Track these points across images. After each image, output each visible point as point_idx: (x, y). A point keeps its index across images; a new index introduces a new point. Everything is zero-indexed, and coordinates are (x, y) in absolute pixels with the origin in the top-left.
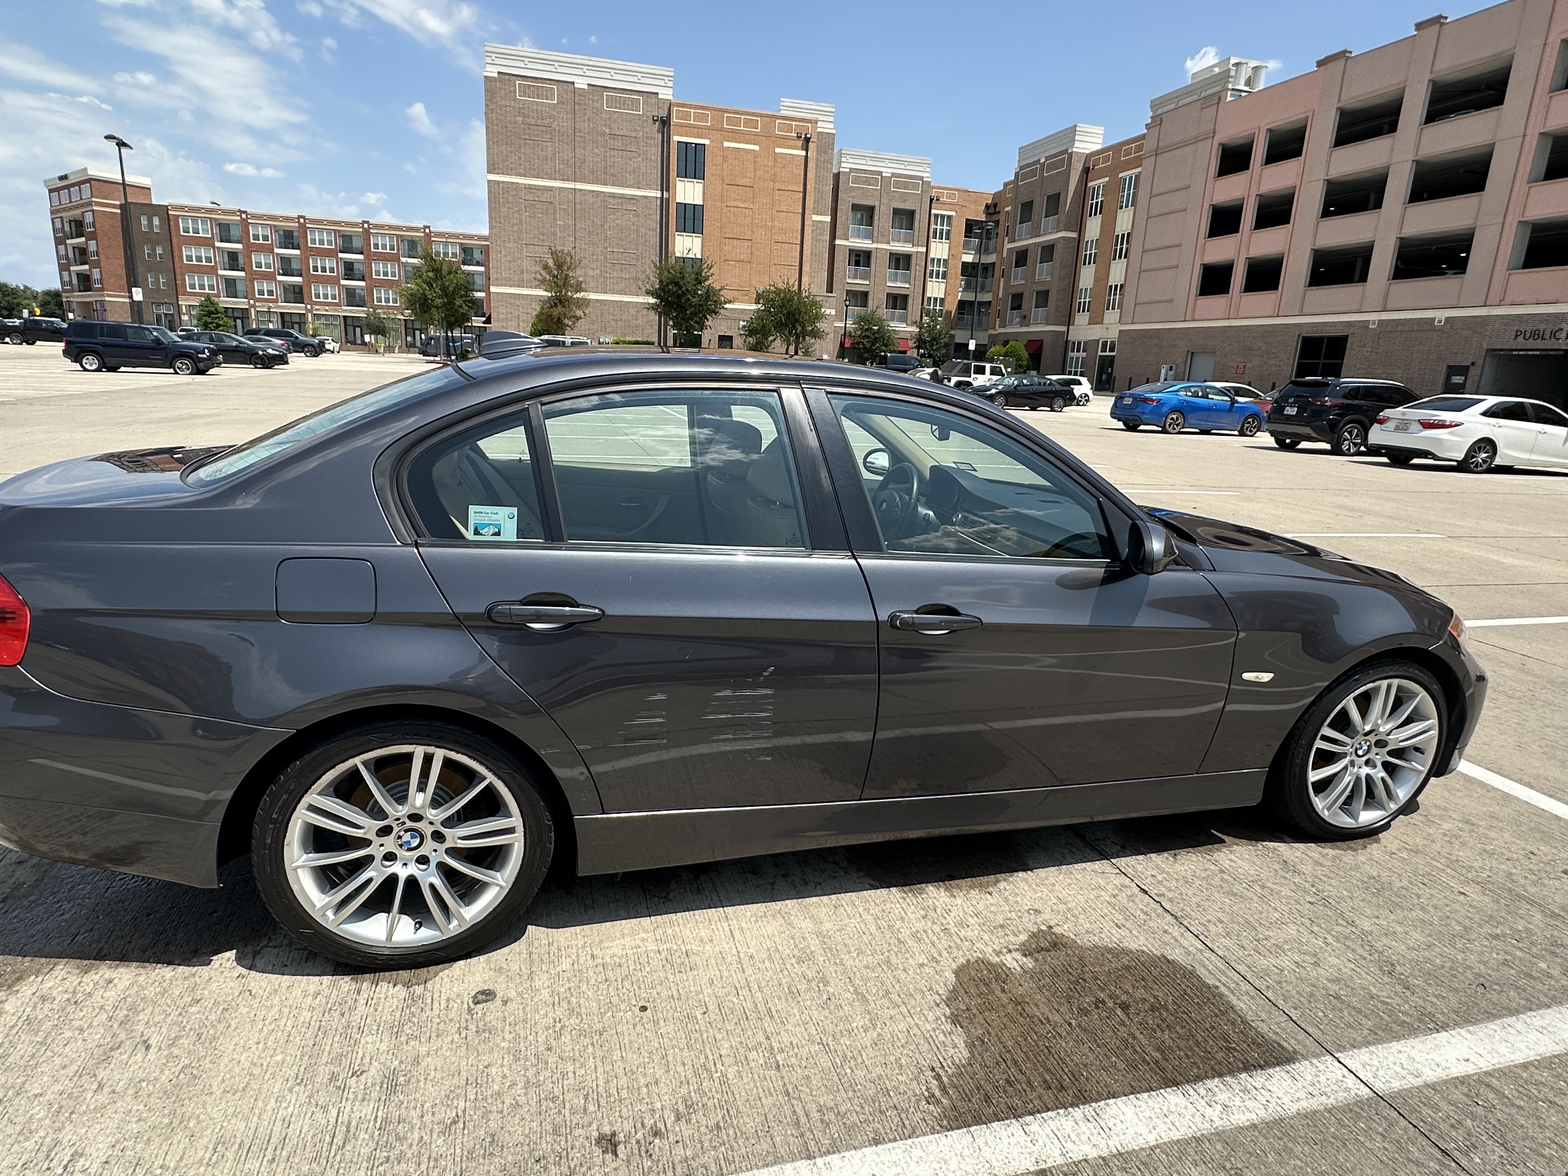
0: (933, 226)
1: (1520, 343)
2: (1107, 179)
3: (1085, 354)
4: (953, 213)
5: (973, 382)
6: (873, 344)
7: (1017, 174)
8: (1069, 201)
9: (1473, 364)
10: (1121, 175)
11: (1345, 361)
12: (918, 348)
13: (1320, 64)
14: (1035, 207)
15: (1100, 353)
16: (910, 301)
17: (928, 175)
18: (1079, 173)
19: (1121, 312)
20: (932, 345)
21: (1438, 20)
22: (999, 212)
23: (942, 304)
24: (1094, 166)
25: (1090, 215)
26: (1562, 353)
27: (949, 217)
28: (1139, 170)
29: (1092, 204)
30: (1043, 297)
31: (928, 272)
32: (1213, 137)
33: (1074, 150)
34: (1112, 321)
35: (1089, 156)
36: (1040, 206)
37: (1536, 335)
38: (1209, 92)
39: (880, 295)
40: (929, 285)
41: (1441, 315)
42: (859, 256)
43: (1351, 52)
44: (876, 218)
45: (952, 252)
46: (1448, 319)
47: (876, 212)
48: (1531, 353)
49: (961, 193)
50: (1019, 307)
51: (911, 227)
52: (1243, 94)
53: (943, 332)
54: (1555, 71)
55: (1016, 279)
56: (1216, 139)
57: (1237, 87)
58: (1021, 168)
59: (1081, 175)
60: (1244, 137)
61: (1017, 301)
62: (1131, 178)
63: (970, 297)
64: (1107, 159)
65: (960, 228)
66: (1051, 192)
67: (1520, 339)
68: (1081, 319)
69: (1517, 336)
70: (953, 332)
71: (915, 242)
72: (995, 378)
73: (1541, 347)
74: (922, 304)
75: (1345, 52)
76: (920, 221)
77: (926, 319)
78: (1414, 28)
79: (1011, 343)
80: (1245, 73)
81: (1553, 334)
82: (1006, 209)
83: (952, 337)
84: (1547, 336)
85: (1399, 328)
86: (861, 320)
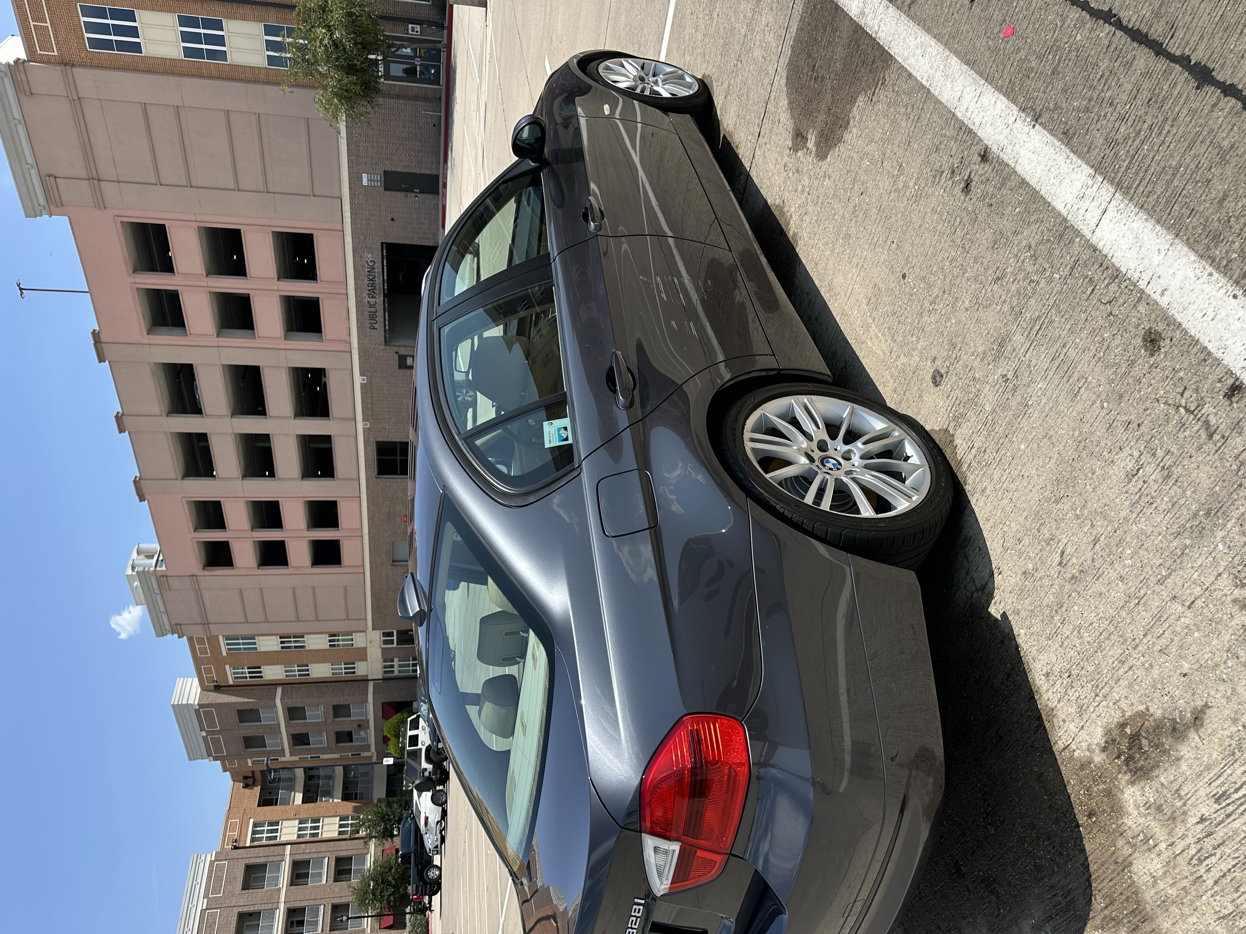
0: (264, 842)
1: (379, 325)
2: (227, 667)
3: (396, 660)
4: (252, 821)
5: (427, 745)
6: (389, 884)
7: (215, 759)
8: (246, 700)
9: (397, 353)
10: (224, 654)
11: (398, 440)
12: (392, 836)
13: (142, 498)
14: (250, 733)
15: (395, 645)
16: (342, 854)
17: (209, 856)
18: (219, 695)
19: (355, 632)
20: (389, 820)
21: (119, 418)
22: (253, 772)
23: (346, 818)
24: (213, 681)
25: (261, 677)
26: (386, 299)
27: (255, 825)
28: (221, 638)
29: (250, 677)
30: (340, 711)
31: (312, 839)
32: (196, 576)
33: (196, 703)
34: (363, 639)
35: (204, 688)
36: (249, 729)
37: (373, 316)
38: (155, 586)
39: (336, 889)
40: (326, 836)
41: (358, 380)
42: (292, 923)
43: (136, 477)
44: (252, 909)
45: (292, 816)
46: (362, 374)
47: (245, 909)
48: (387, 318)
49: (231, 816)
50: (350, 734)
51: (262, 867)
52: (161, 558)
53: (375, 809)
54: (171, 335)
55: (321, 742)
56: (199, 574)
57: (154, 565)
58: (209, 755)
59: (222, 692)
60: (199, 551)
61: (345, 737)
62: (228, 644)
63: (338, 788)
64: (208, 671)
65: (269, 812)
66: (236, 719)
67: (376, 326)
68: (361, 669)
69: (374, 328)
70: (376, 801)
71: (279, 858)
72: (422, 722)
73: (382, 312)
74: (345, 839)
75: (135, 482)
76: (256, 857)
77: (362, 833)
78: (122, 434)
79: (385, 733)
80: (142, 561)
81: (371, 306)
82: (250, 764)
83: (379, 800)
84: (374, 310)
85: (369, 406)
86: (363, 903)
